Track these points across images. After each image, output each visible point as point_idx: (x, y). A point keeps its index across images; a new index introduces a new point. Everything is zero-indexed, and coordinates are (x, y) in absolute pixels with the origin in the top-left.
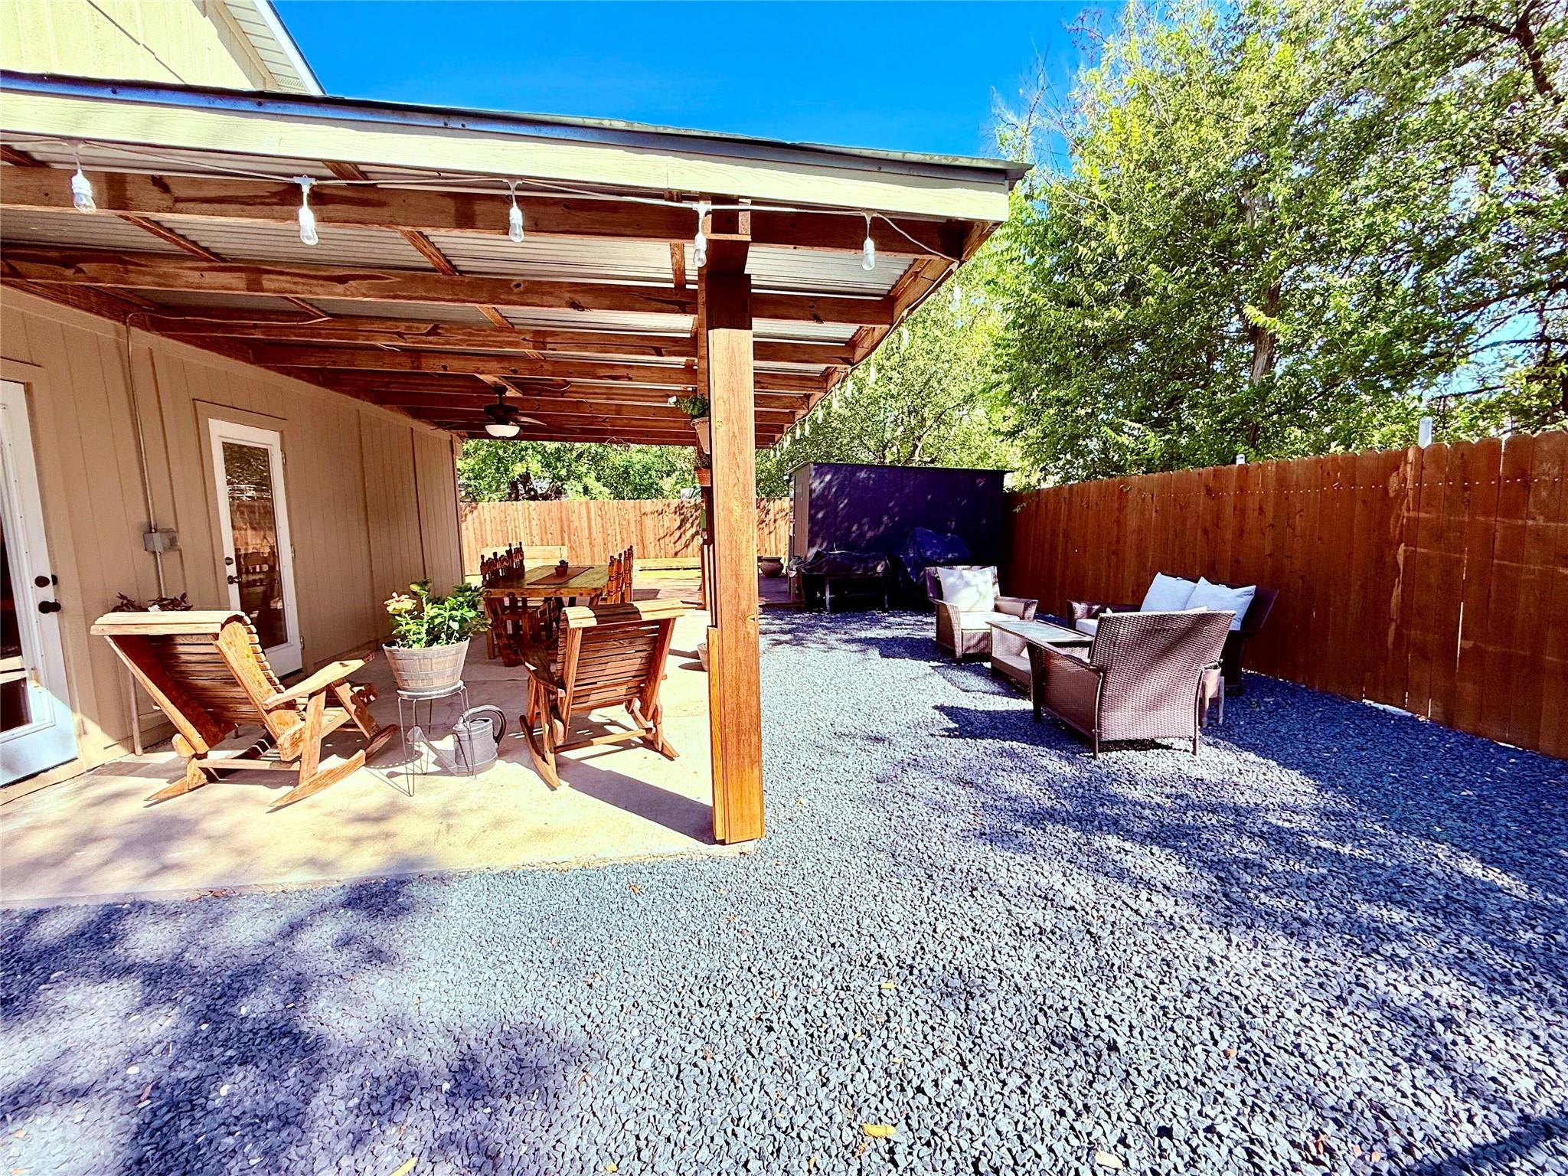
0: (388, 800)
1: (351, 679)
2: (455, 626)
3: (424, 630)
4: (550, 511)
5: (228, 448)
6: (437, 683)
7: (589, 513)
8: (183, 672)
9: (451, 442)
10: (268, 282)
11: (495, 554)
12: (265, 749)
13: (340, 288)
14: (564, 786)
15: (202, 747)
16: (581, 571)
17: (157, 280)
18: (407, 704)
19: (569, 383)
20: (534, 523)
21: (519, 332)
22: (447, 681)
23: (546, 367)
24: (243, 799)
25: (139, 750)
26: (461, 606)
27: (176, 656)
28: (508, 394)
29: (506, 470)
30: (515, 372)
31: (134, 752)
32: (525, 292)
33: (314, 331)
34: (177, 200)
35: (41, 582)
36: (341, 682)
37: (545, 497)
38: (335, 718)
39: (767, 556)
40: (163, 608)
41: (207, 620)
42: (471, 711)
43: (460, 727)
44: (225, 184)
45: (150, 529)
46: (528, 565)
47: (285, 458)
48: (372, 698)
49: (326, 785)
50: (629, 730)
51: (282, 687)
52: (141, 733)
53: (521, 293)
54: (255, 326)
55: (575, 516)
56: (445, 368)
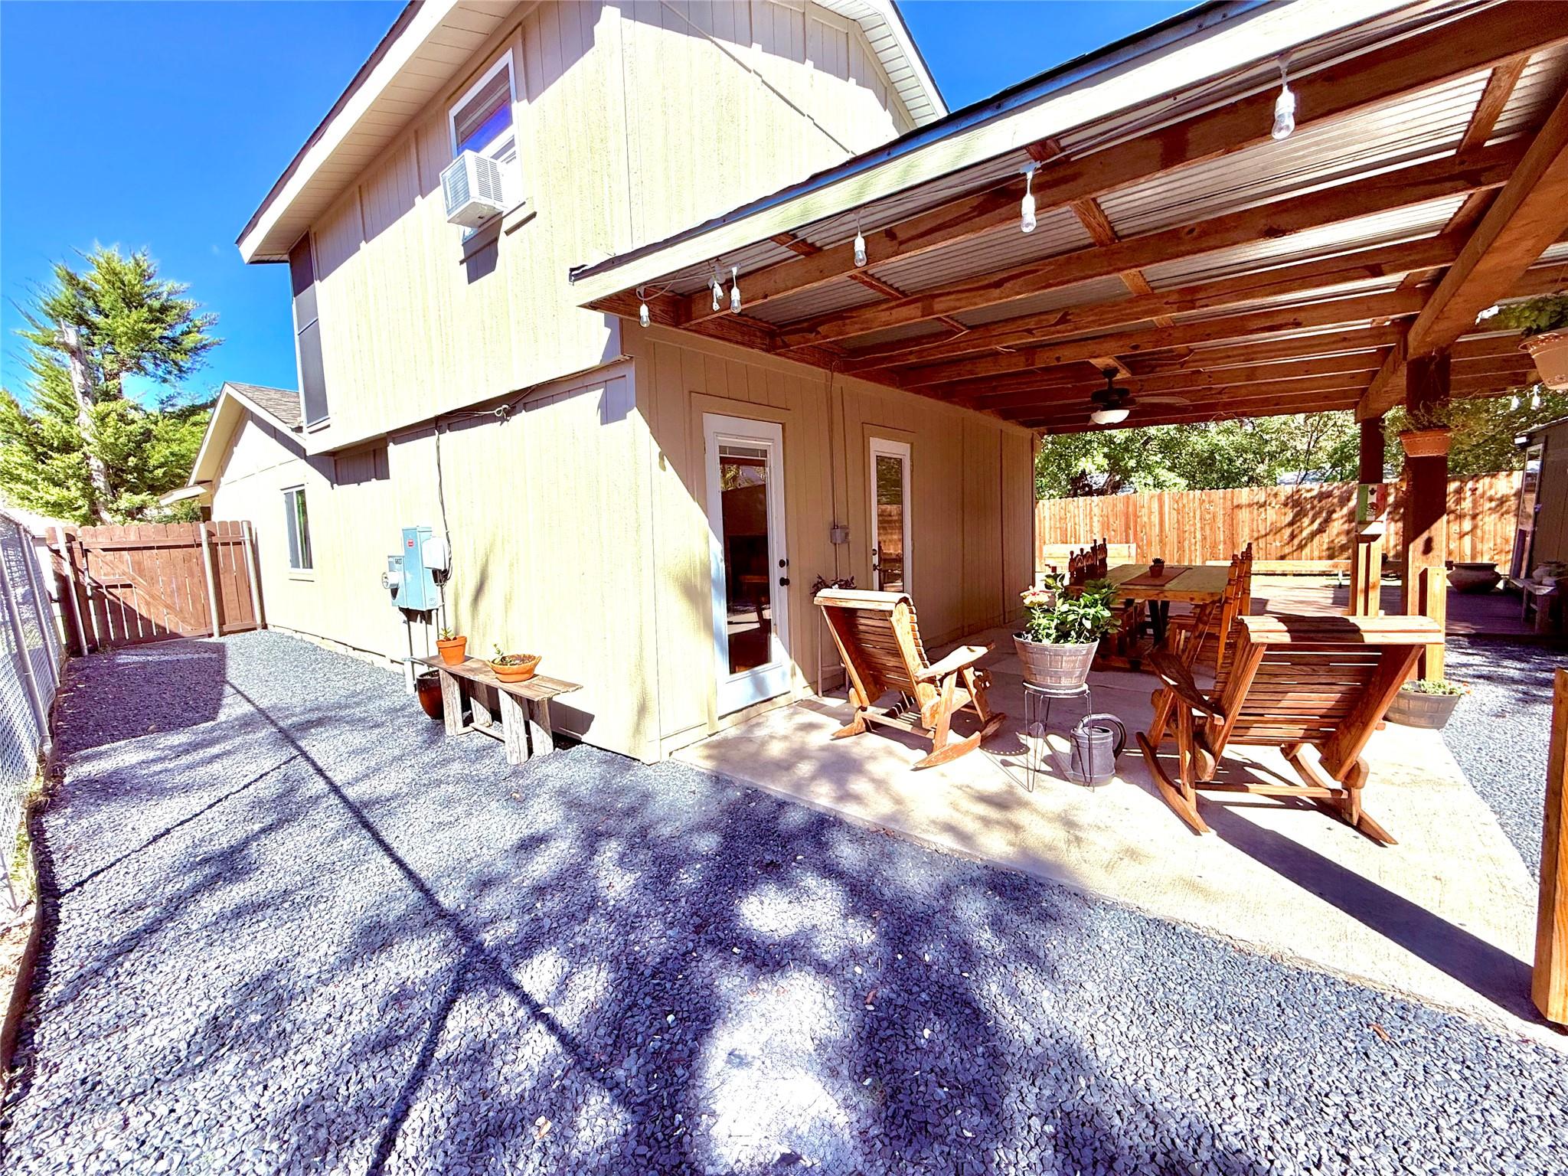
0: (1004, 788)
1: (976, 665)
2: (1088, 624)
3: (1053, 625)
4: (1115, 505)
5: (880, 460)
6: (1065, 682)
7: (1161, 507)
8: (860, 639)
9: (1032, 440)
10: (939, 305)
11: (1082, 550)
12: (900, 712)
13: (996, 292)
14: (1211, 836)
15: (866, 703)
16: (1180, 571)
17: (862, 326)
18: (1035, 697)
19: (1191, 351)
20: (1095, 519)
21: (1162, 296)
22: (1074, 682)
23: (1177, 334)
24: (890, 753)
25: (820, 694)
26: (1094, 604)
27: (856, 626)
28: (1119, 377)
29: (1069, 466)
30: (1135, 348)
31: (817, 694)
32: (1200, 237)
33: (955, 346)
34: (901, 243)
35: (782, 564)
36: (967, 666)
37: (1101, 492)
38: (960, 698)
39: (1457, 561)
40: (841, 587)
41: (886, 599)
42: (1094, 717)
43: (1080, 732)
44: (935, 216)
45: (835, 527)
46: (1112, 563)
47: (912, 466)
48: (988, 684)
49: (953, 758)
50: (1291, 784)
51: (928, 663)
52: (824, 680)
53: (1196, 239)
54: (911, 353)
55: (1145, 511)
56: (1058, 359)
